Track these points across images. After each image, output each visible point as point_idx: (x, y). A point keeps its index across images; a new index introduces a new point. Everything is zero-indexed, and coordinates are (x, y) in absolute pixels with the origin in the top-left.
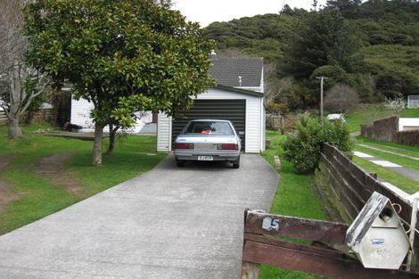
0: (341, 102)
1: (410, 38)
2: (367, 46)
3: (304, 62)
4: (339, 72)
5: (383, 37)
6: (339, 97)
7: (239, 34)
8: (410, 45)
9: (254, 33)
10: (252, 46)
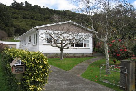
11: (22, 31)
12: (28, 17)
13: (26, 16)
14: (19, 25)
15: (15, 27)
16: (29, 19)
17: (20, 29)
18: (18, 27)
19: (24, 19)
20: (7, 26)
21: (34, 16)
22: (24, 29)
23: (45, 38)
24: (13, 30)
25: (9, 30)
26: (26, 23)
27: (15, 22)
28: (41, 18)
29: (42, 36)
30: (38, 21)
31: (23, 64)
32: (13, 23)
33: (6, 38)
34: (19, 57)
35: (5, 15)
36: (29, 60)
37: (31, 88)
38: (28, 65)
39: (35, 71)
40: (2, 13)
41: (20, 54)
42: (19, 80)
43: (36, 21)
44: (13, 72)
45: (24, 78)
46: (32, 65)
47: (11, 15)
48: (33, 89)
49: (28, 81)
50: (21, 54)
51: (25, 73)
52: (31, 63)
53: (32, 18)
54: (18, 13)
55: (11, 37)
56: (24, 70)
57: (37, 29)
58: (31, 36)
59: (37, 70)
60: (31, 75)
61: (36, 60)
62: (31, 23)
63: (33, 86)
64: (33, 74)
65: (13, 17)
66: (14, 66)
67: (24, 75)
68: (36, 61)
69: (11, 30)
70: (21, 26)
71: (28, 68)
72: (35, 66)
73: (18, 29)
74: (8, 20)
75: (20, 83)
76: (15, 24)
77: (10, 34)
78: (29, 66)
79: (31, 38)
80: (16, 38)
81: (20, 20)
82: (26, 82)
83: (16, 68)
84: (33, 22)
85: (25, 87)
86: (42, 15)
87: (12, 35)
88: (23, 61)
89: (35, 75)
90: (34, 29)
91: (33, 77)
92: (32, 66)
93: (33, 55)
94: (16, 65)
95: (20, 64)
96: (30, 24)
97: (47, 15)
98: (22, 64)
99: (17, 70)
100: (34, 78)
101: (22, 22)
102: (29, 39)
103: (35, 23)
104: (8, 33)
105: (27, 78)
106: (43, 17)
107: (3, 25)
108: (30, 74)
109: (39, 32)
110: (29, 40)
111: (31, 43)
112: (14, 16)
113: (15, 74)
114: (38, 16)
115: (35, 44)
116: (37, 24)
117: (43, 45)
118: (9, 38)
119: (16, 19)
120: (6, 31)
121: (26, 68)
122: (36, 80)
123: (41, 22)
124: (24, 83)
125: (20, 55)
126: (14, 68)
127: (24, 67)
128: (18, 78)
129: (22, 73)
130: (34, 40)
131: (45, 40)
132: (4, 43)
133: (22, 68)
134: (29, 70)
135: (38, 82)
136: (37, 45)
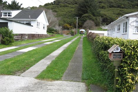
0: (89, 26)
1: (123, 6)
2: (108, 8)
3: (80, 12)
4: (90, 16)
5: (114, 5)
6: (88, 24)
7: (66, 3)
8: (122, 8)
9: (71, 2)
10: (68, 7)
11: (109, 20)
12: (115, 6)
13: (113, 5)
14: (106, 14)
15: (102, 17)
16: (116, 7)
17: (107, 18)
18: (105, 17)
19: (111, 8)
20: (94, 15)
21: (121, 4)
22: (111, 18)
23: (136, 27)
24: (100, 19)
25: (96, 19)
26: (113, 12)
27: (102, 12)
28: (129, 5)
29: (132, 24)
30: (125, 9)
31: (122, 51)
32: (100, 12)
33: (94, 27)
34: (117, 44)
35: (92, 5)
36: (129, 47)
37: (128, 76)
38: (127, 53)
39: (134, 59)
40: (90, 4)
41: (117, 41)
42: (117, 67)
43: (123, 9)
44: (111, 58)
45: (122, 65)
46: (132, 52)
47: (97, 5)
48: (131, 77)
49: (126, 68)
50: (119, 41)
51: (123, 60)
52: (130, 50)
53: (119, 7)
54: (104, 2)
55: (98, 26)
56: (122, 57)
57: (127, 18)
58: (120, 25)
59: (136, 58)
60: (130, 62)
61: (136, 47)
62: (118, 11)
63: (130, 74)
64: (132, 62)
65: (100, 7)
66: (113, 52)
67: (122, 62)
68: (136, 49)
69: (98, 20)
70: (108, 15)
71: (127, 55)
72: (134, 54)
73: (105, 18)
74: (95, 10)
75: (117, 70)
76: (102, 14)
77: (97, 23)
78: (129, 54)
79: (120, 27)
80: (103, 27)
81: (107, 9)
82: (124, 69)
83: (114, 55)
84: (120, 10)
85: (122, 74)
86: (130, 2)
87: (99, 24)
88: (121, 48)
89: (134, 63)
90: (124, 17)
91: (131, 65)
92: (131, 54)
93: (133, 43)
94: (114, 51)
95: (119, 51)
96: (117, 13)
97: (135, 2)
98: (120, 51)
99: (115, 57)
100: (133, 66)
101: (109, 11)
102: (118, 27)
103: (123, 11)
104: (95, 23)
105: (125, 66)
106: (131, 4)
107: (91, 15)
108: (128, 62)
109: (129, 20)
110: (118, 29)
111: (120, 32)
112: (101, 5)
113: (113, 60)
114: (126, 4)
115: (125, 33)
116: (125, 12)
117: (133, 34)
118: (96, 27)
119: (102, 8)
120: (93, 20)
121: (124, 55)
122: (135, 68)
123: (129, 10)
124: (121, 70)
125: (117, 43)
126: (113, 54)
127: (122, 54)
128: (115, 65)
129: (120, 60)
130: (123, 29)
131: (136, 29)
132: (93, 31)
133: (120, 55)
134: (128, 58)
135: (136, 71)
136: (126, 34)
